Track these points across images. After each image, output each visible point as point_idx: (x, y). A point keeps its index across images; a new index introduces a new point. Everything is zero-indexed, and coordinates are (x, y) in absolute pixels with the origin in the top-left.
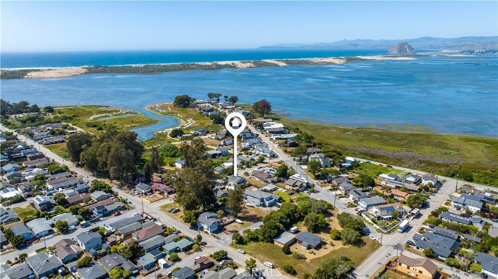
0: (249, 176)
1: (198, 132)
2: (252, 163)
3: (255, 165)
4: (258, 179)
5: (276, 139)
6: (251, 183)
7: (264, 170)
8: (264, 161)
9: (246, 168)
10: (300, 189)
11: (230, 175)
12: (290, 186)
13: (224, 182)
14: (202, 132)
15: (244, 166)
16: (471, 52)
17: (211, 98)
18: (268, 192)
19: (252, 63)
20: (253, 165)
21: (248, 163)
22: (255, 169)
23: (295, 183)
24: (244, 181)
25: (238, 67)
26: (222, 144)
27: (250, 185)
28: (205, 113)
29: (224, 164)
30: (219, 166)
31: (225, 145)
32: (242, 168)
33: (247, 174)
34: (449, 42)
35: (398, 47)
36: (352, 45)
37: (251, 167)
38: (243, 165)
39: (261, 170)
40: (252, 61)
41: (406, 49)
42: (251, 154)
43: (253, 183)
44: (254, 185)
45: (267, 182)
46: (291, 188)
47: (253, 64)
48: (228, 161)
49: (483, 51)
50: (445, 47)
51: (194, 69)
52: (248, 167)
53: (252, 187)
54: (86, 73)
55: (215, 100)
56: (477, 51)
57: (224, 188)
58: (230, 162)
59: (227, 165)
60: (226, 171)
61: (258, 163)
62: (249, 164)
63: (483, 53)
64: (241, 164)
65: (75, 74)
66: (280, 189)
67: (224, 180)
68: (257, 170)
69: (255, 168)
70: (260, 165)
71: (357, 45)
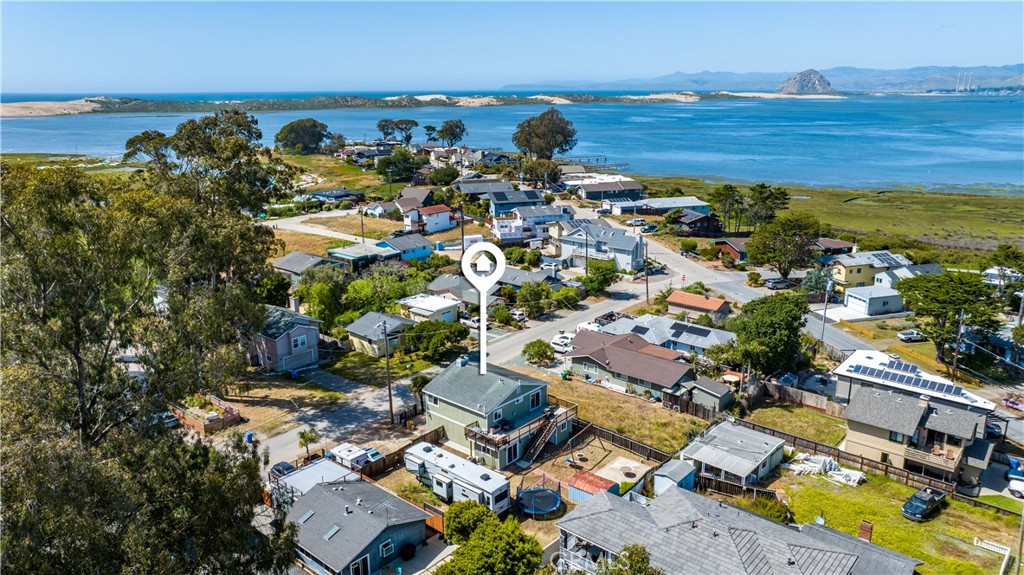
0: (554, 363)
1: (322, 199)
2: (555, 296)
3: (571, 303)
4: (619, 387)
5: (625, 211)
6: (582, 415)
7: (643, 330)
8: (613, 288)
9: (530, 323)
10: (972, 462)
11: (442, 358)
12: (892, 436)
13: (398, 403)
14: (337, 197)
15: (517, 312)
16: (951, 91)
17: (386, 134)
18: (736, 490)
20: (560, 305)
21: (536, 294)
22: (584, 325)
23: (924, 419)
24: (538, 402)
25: (461, 104)
26: (408, 228)
27: (579, 432)
28: (364, 161)
29: (409, 301)
30: (381, 310)
31: (423, 232)
32: (507, 322)
33: (541, 354)
35: (798, 78)
37: (550, 317)
38: (510, 304)
39: (622, 327)
41: (814, 83)
42: (537, 261)
43: (595, 416)
44: (611, 425)
45: (687, 405)
46: (898, 453)
47: (494, 100)
48: (432, 286)
49: (973, 87)
50: (887, 84)
51: (358, 106)
52: (539, 314)
53: (594, 447)
54: (94, 111)
55: (399, 138)
56: (962, 88)
57: (396, 461)
58: (439, 293)
59: (427, 305)
60: (419, 338)
61: (585, 295)
62: (543, 301)
64: (501, 302)
65: (65, 112)
66: (808, 464)
67: (403, 393)
68: (594, 327)
69: (584, 321)
70: (598, 307)
71: (704, 82)
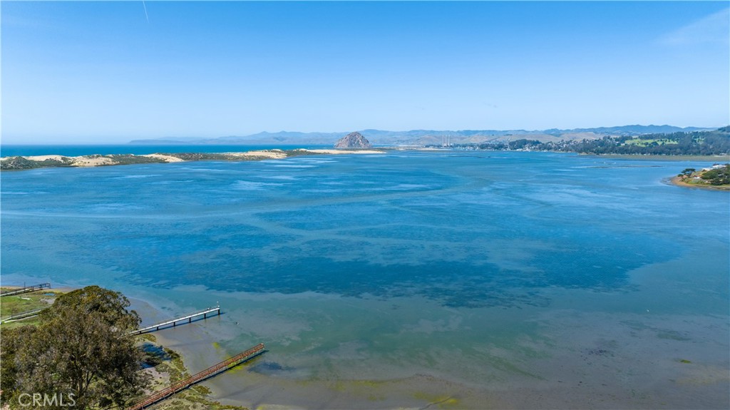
16: (439, 146)
19: (110, 157)
34: (399, 136)
35: (348, 138)
36: (277, 139)
40: (111, 155)
41: (359, 141)
47: (110, 160)
49: (451, 144)
56: (445, 145)
63: (451, 146)
71: (283, 139)
